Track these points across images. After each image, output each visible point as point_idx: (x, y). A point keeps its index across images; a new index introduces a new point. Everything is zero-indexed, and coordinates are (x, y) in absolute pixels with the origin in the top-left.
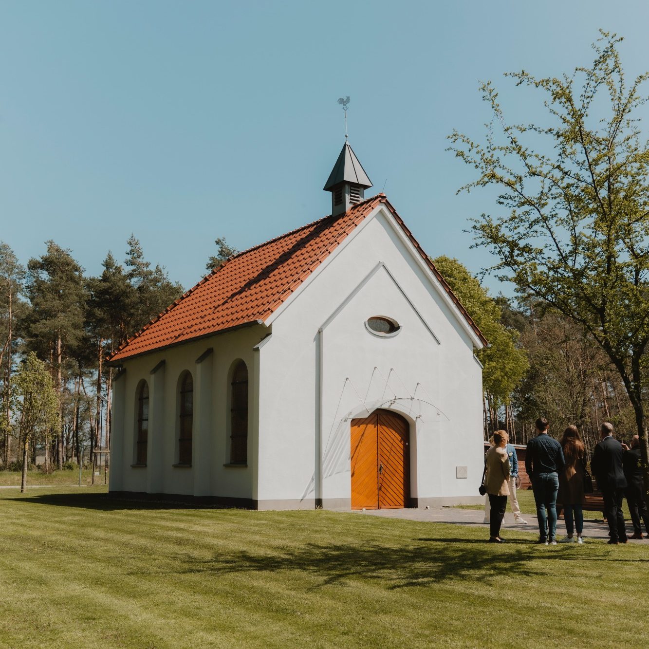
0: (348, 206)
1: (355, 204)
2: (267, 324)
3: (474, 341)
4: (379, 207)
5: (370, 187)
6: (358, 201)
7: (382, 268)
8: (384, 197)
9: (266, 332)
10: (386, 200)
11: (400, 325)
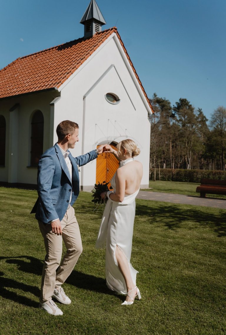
0: (94, 33)
1: (97, 32)
2: (59, 90)
3: (149, 111)
4: (114, 34)
5: (105, 24)
6: (99, 31)
7: (113, 67)
8: (116, 29)
9: (58, 94)
10: (117, 31)
11: (120, 99)
